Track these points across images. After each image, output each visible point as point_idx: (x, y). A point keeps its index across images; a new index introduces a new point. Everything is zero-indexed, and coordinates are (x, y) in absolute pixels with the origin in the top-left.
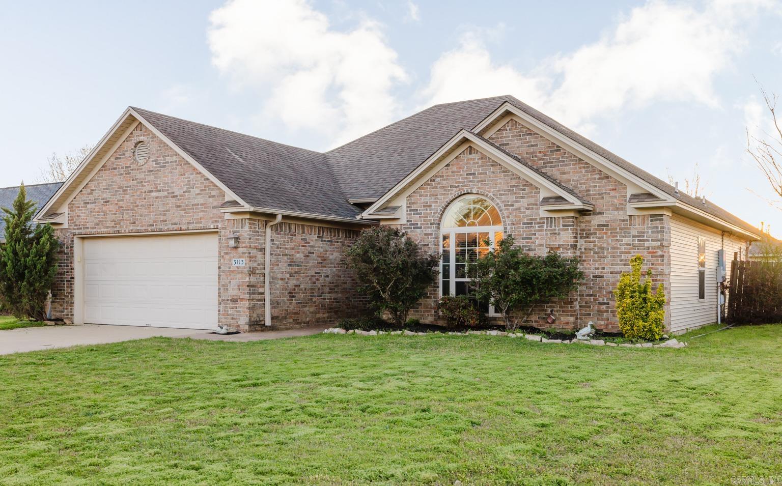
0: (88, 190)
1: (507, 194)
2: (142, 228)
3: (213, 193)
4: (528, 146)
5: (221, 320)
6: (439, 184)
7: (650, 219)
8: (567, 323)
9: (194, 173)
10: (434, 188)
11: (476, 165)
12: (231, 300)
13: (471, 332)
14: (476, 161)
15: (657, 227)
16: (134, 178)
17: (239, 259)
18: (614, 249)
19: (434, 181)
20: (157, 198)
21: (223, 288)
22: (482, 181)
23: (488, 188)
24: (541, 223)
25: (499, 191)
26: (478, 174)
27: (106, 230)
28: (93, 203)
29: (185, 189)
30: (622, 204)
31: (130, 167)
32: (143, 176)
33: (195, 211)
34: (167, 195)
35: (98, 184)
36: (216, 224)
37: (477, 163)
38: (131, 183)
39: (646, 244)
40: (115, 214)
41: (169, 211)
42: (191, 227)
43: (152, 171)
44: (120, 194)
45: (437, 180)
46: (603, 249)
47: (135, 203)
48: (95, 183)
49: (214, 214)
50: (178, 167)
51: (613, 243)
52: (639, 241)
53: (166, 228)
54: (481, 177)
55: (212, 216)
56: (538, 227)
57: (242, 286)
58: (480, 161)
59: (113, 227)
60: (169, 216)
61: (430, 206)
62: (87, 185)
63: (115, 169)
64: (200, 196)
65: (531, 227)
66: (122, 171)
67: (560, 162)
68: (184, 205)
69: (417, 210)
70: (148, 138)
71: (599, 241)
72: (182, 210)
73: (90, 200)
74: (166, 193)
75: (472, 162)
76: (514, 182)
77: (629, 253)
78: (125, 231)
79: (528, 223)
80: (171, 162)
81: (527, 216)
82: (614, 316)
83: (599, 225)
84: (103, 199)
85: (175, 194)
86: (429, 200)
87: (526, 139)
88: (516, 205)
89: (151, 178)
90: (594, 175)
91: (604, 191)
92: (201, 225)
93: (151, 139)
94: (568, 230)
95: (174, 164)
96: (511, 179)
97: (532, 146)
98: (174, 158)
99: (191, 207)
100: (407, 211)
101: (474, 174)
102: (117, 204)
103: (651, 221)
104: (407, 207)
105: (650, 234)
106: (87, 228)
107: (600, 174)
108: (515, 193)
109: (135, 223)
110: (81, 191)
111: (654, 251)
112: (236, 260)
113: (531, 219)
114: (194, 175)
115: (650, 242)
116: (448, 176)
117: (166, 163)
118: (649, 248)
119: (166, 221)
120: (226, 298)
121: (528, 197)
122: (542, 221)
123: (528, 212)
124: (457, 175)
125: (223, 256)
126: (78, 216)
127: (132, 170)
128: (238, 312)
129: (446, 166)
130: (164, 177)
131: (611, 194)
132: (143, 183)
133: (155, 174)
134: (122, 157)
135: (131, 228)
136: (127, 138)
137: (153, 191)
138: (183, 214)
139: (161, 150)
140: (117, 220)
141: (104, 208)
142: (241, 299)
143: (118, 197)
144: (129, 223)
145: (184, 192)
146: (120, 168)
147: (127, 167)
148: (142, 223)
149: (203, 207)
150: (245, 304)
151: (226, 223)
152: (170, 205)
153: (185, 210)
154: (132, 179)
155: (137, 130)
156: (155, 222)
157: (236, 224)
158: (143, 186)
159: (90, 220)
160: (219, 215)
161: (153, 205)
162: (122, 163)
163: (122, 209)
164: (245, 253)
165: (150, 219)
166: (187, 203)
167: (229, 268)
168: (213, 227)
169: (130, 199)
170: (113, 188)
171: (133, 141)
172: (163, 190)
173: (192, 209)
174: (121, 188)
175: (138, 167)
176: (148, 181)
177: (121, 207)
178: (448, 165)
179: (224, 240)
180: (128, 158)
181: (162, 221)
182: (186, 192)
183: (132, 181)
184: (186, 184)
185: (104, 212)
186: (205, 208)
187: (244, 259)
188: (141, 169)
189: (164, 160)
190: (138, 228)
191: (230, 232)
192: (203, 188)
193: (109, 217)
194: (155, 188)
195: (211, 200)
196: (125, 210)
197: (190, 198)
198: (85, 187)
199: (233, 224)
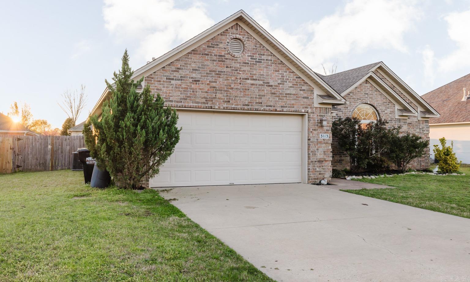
0: (173, 68)
1: (382, 106)
2: (237, 107)
3: (303, 88)
5: (310, 175)
6: (352, 96)
9: (288, 71)
10: (349, 98)
12: (318, 161)
15: (427, 126)
16: (229, 66)
17: (324, 134)
19: (349, 95)
20: (252, 84)
22: (371, 98)
23: (374, 102)
24: (395, 121)
25: (379, 104)
26: (370, 94)
27: (195, 105)
28: (179, 80)
29: (279, 82)
31: (224, 56)
32: (239, 66)
33: (288, 98)
34: (262, 84)
35: (186, 64)
36: (306, 110)
37: (369, 89)
38: (225, 69)
39: (424, 132)
40: (206, 92)
41: (264, 96)
42: (285, 109)
43: (248, 63)
44: (212, 77)
45: (351, 94)
47: (230, 86)
48: (182, 63)
49: (304, 102)
50: (273, 65)
52: (422, 131)
53: (262, 109)
54: (371, 96)
55: (302, 103)
57: (327, 152)
58: (370, 88)
59: (204, 103)
60: (264, 100)
62: (171, 63)
63: (208, 55)
64: (292, 89)
65: (392, 122)
66: (215, 58)
68: (278, 93)
69: (341, 109)
70: (243, 37)
72: (277, 96)
73: (175, 76)
74: (261, 82)
79: (390, 121)
80: (267, 60)
81: (390, 117)
84: (192, 78)
85: (270, 84)
88: (386, 111)
89: (247, 68)
92: (293, 109)
93: (247, 39)
95: (270, 62)
98: (270, 58)
99: (285, 95)
101: (368, 94)
102: (208, 84)
103: (425, 123)
105: (425, 128)
106: (172, 101)
109: (229, 102)
110: (164, 67)
112: (323, 134)
113: (392, 119)
114: (288, 73)
115: (426, 131)
116: (356, 93)
117: (261, 60)
119: (261, 103)
120: (314, 160)
121: (390, 108)
122: (396, 120)
123: (390, 115)
124: (360, 93)
125: (311, 132)
127: (227, 59)
128: (324, 169)
130: (259, 70)
132: (238, 72)
133: (251, 66)
134: (215, 46)
135: (225, 106)
136: (222, 33)
137: (248, 79)
138: (278, 100)
139: (256, 49)
140: (208, 98)
141: (193, 86)
142: (326, 161)
143: (210, 79)
144: (223, 102)
145: (278, 84)
146: (213, 55)
147: (221, 56)
148: (238, 102)
149: (295, 96)
150: (328, 164)
151: (314, 109)
152: (266, 92)
153: (279, 97)
154: (226, 66)
155: (232, 29)
156: (251, 103)
157: (322, 111)
158: (238, 73)
159: (175, 94)
160: (309, 103)
161: (248, 90)
162: (215, 51)
163: (215, 89)
164: (328, 130)
165: (246, 100)
166: (281, 92)
167: (317, 140)
168: (303, 111)
169: (224, 82)
170: (204, 71)
171: (228, 36)
172: (258, 79)
173: (285, 97)
174: (213, 72)
175: (233, 58)
176: (243, 70)
177: (214, 87)
178: (356, 88)
179: (312, 121)
180: (222, 49)
181: (258, 103)
182: (280, 84)
183: (226, 68)
184: (280, 78)
185: (193, 89)
186: (297, 97)
187: (328, 134)
188: (237, 60)
189: (260, 57)
190: (233, 106)
191: (318, 115)
192: (295, 83)
193: (199, 94)
194: (250, 77)
195: (302, 92)
196: (218, 90)
197: (283, 89)
198: (169, 65)
199: (320, 110)
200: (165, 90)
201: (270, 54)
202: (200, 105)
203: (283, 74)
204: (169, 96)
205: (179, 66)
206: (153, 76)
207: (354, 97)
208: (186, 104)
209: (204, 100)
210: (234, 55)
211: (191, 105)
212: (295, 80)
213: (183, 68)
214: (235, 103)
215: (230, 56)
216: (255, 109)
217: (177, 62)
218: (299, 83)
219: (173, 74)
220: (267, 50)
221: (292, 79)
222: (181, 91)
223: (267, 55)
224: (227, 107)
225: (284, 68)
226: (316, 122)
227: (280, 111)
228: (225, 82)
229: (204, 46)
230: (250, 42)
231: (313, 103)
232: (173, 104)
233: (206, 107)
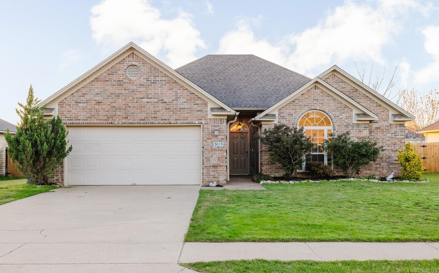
0: (80, 94)
1: (335, 111)
2: (134, 121)
3: (197, 102)
4: (341, 88)
5: (204, 179)
6: (297, 103)
7: (399, 126)
8: (366, 174)
10: (294, 105)
11: (319, 96)
12: (212, 167)
13: (341, 180)
14: (319, 93)
15: (402, 130)
16: (127, 89)
17: (219, 143)
18: (383, 139)
19: (294, 102)
20: (148, 102)
21: (205, 159)
22: (322, 104)
23: (325, 107)
24: (353, 126)
25: (331, 109)
26: (320, 100)
27: (98, 121)
28: (85, 103)
29: (173, 98)
30: (387, 118)
31: (122, 81)
32: (135, 88)
33: (182, 112)
34: (157, 101)
35: (90, 90)
36: (200, 121)
37: (319, 94)
38: (124, 92)
40: (108, 111)
41: (159, 111)
42: (179, 122)
43: (144, 85)
44: (112, 98)
45: (296, 101)
46: (378, 139)
47: (128, 105)
48: (88, 89)
49: (198, 115)
50: (167, 84)
51: (383, 136)
52: (395, 135)
53: (157, 122)
54: (321, 102)
55: (196, 116)
56: (352, 128)
57: (222, 158)
58: (321, 94)
59: (106, 120)
60: (159, 115)
61: (292, 115)
62: (78, 90)
63: (108, 81)
64: (186, 103)
65: (348, 127)
66: (114, 83)
67: (357, 97)
68: (173, 108)
69: (284, 117)
70: (139, 63)
71: (376, 135)
72: (171, 111)
73: (82, 100)
74: (156, 100)
75: (316, 94)
76: (339, 105)
77: (390, 141)
78: (118, 123)
79: (346, 126)
80: (161, 81)
81: (346, 122)
82: (383, 170)
83: (376, 128)
84: (95, 101)
85: (164, 101)
86: (291, 111)
87: (340, 84)
88: (340, 117)
89: (143, 89)
90: (374, 104)
91: (378, 112)
92: (187, 121)
93: (142, 65)
94: (366, 130)
95: (164, 82)
96: (337, 104)
97: (343, 88)
98: (164, 79)
100: (278, 117)
101: (317, 100)
102: (109, 105)
103: (400, 127)
104: (279, 115)
105: (399, 132)
106: (80, 120)
107: (377, 104)
108: (340, 111)
109: (127, 118)
110: (73, 94)
111: (401, 140)
112: (217, 143)
113: (348, 124)
114: (182, 90)
115: (400, 136)
116: (303, 100)
117: (156, 81)
118: (398, 139)
119: (156, 118)
120: (208, 165)
122: (353, 125)
123: (346, 120)
124: (307, 100)
125: (206, 140)
126: (68, 111)
127: (125, 83)
128: (218, 173)
129: (302, 95)
130: (154, 89)
131: (382, 114)
132: (135, 92)
133: (146, 87)
134: (114, 73)
135: (124, 121)
136: (120, 62)
137: (144, 98)
138: (172, 114)
139: (151, 72)
140: (109, 115)
141: (96, 107)
142: (221, 166)
143: (111, 100)
144: (122, 118)
145: (172, 100)
146: (113, 81)
147: (120, 81)
148: (135, 118)
149: (189, 110)
150: (223, 169)
151: (208, 121)
152: (160, 108)
153: (173, 111)
154: (124, 89)
155: (129, 57)
156: (146, 118)
157: (217, 122)
158: (135, 94)
159: (82, 114)
160: (203, 115)
161: (144, 107)
162: (114, 77)
163: (114, 108)
164: (223, 139)
165: (142, 115)
166: (175, 107)
167: (211, 147)
168: (197, 122)
169: (122, 102)
170: (106, 94)
171: (125, 64)
172: (153, 98)
173: (179, 111)
174: (113, 94)
175: (130, 82)
176: (140, 91)
177: (114, 107)
178: (303, 94)
179: (206, 131)
180: (121, 75)
181: (153, 117)
182: (174, 100)
183: (124, 90)
184: (174, 95)
185: (97, 109)
186: (190, 111)
187: (223, 143)
188: (133, 83)
189: (155, 79)
190: (131, 121)
191: (212, 126)
192: (189, 99)
193: (102, 113)
194: (146, 96)
195: (196, 106)
196: (117, 109)
197: (177, 104)
198: (77, 92)
199: (214, 121)
200: (74, 111)
201: (164, 75)
202: (102, 121)
203: (177, 91)
204: (77, 116)
205: (85, 92)
206: (64, 101)
207: (301, 103)
208: (91, 122)
209: (106, 118)
210: (131, 79)
211: (95, 122)
212: (189, 96)
213: (88, 93)
214: (132, 118)
215: (127, 80)
216: (151, 123)
217: (83, 89)
218: (193, 98)
219: (80, 98)
220: (161, 72)
221: (186, 95)
222: (86, 112)
223: (161, 76)
224: (125, 122)
225: (178, 86)
226: (211, 131)
227: (174, 124)
228: (124, 102)
229: (105, 74)
230: (146, 67)
231: (207, 115)
232: (81, 122)
233: (108, 123)
